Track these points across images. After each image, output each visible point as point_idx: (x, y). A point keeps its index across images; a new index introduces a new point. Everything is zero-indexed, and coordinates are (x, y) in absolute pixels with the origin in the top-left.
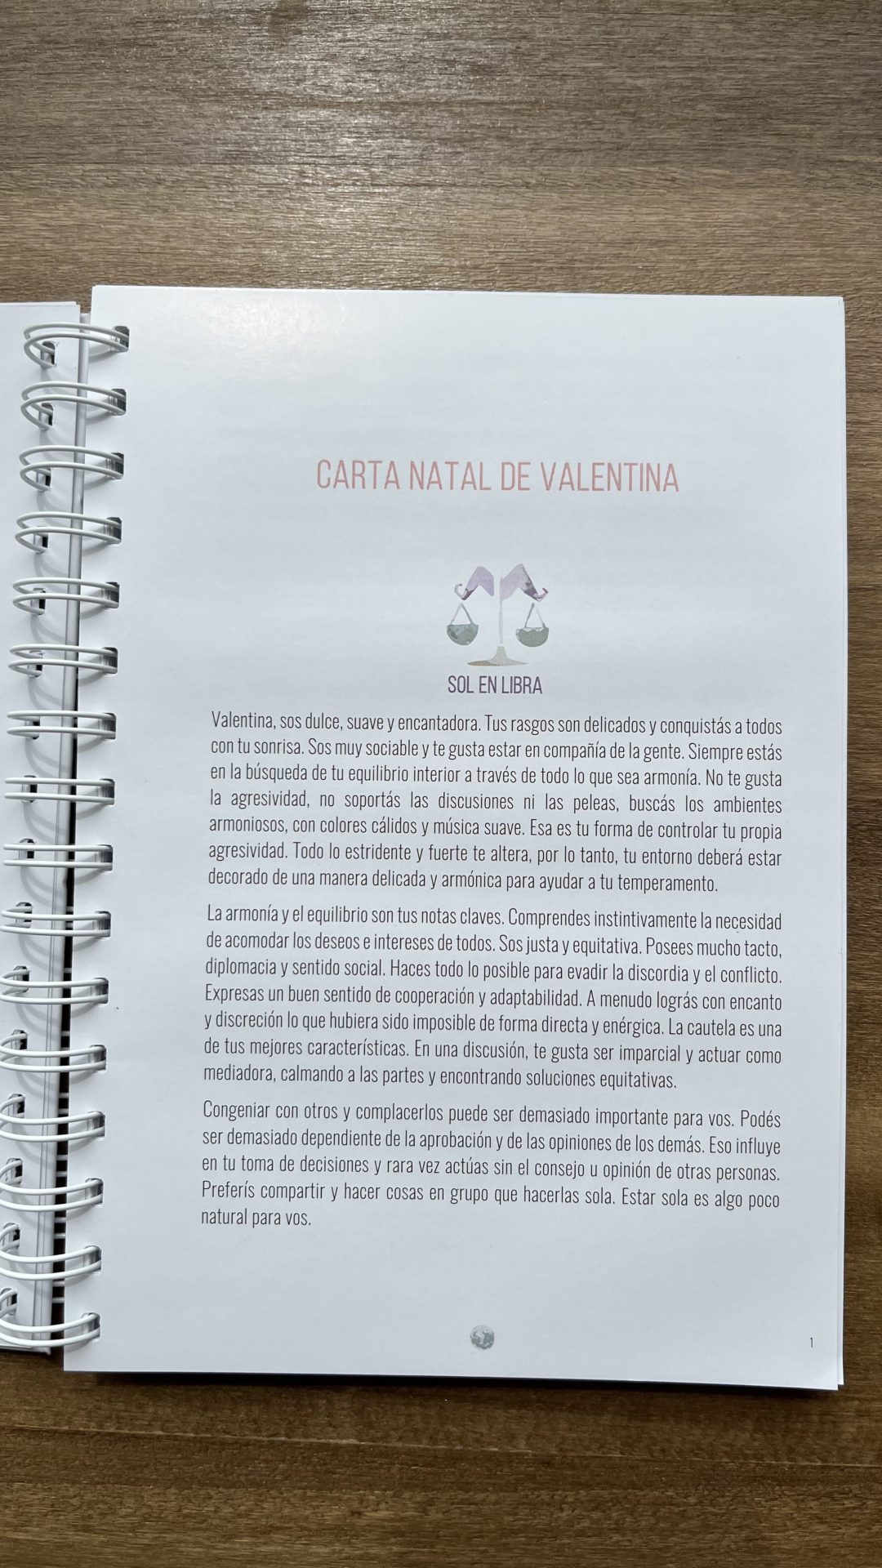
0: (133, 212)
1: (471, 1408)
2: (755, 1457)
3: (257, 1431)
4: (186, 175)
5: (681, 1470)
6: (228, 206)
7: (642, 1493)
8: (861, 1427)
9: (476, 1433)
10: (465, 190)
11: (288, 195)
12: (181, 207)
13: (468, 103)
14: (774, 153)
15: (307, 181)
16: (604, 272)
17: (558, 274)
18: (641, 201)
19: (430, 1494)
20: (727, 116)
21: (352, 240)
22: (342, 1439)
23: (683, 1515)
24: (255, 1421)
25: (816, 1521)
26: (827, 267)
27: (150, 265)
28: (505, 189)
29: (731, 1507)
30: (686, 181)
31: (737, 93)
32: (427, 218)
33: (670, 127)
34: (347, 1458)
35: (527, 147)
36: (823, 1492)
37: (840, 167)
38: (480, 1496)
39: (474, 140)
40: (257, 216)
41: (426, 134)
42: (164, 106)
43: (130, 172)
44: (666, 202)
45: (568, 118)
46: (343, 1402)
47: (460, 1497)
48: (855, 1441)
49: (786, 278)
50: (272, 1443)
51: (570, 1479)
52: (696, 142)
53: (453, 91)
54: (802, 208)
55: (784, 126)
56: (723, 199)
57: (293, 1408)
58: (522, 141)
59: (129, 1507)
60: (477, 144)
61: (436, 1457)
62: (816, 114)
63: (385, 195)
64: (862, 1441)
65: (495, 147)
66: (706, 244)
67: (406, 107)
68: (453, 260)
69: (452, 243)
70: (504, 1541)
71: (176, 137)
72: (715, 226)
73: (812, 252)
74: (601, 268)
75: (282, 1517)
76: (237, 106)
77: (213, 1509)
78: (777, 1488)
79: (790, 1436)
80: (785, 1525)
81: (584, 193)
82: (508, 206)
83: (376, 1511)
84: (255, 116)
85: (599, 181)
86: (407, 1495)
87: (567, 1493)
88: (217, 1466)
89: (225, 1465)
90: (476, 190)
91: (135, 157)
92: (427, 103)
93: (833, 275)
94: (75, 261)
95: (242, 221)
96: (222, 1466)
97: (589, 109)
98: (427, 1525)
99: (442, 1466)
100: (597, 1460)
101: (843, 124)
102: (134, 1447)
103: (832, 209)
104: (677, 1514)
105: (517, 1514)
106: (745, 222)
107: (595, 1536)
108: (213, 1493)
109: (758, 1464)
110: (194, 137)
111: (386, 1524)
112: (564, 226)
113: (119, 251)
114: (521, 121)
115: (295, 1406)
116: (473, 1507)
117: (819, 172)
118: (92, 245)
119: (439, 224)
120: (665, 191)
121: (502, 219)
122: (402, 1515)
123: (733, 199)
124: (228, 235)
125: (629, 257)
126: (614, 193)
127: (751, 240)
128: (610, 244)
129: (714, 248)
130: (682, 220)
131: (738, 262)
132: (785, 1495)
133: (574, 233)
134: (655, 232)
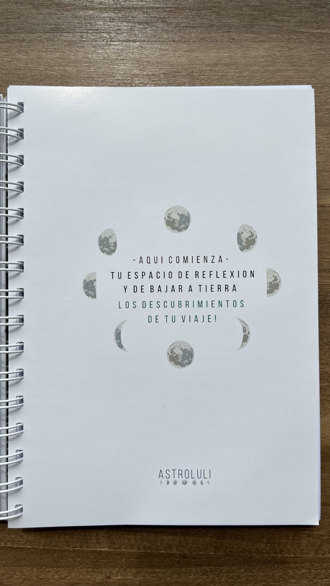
0: (13, 53)
1: (154, 536)
2: (267, 553)
3: (68, 546)
4: (35, 38)
5: (237, 559)
6: (52, 50)
7: (222, 568)
8: (309, 541)
9: (156, 545)
10: (149, 43)
11: (76, 45)
12: (32, 50)
13: (149, 8)
14: (274, 28)
15: (84, 39)
16: (205, 77)
17: (187, 78)
18: (220, 48)
19: (138, 570)
20: (255, 13)
21: (102, 64)
22: (102, 548)
23: (238, 577)
24: (67, 542)
25: (292, 578)
26: (296, 75)
27: (20, 74)
28: (165, 43)
29: (258, 573)
30: (238, 39)
31: (259, 4)
32: (133, 55)
33: (232, 17)
34: (104, 556)
35: (173, 26)
36: (294, 567)
37: (301, 34)
38: (157, 570)
39: (152, 22)
40: (63, 54)
41: (132, 21)
42: (26, 10)
43: (12, 37)
44: (230, 48)
45: (190, 14)
46: (102, 534)
47: (150, 571)
48: (307, 546)
49: (279, 79)
50: (74, 550)
51: (193, 563)
52: (242, 23)
53: (143, 3)
54: (286, 51)
55: (278, 17)
56: (254, 47)
57: (83, 537)
58: (172, 23)
59: (18, 575)
60: (154, 24)
61: (140, 555)
62: (291, 12)
63: (116, 45)
64: (310, 547)
65: (161, 25)
66: (247, 65)
67: (124, 9)
68: (144, 72)
69: (143, 65)
71: (30, 22)
72: (250, 58)
73: (290, 69)
74: (204, 75)
75: (79, 579)
76: (55, 10)
77: (51, 576)
78: (276, 565)
79: (281, 545)
80: (279, 580)
81: (197, 44)
82: (166, 50)
83: (116, 576)
84: (62, 13)
85: (203, 39)
86: (128, 570)
87: (192, 569)
88: (53, 559)
89: (56, 559)
90: (153, 43)
91: (14, 31)
92: (133, 8)
93: (298, 78)
95: (57, 56)
96: (54, 559)
97: (199, 10)
98: (137, 582)
99: (143, 559)
100: (204, 555)
101: (302, 17)
102: (19, 552)
103: (297, 51)
104: (236, 576)
105: (172, 577)
106: (263, 57)
108: (51, 570)
109: (268, 556)
110: (38, 22)
111: (120, 581)
112: (189, 58)
113: (7, 69)
114: (172, 15)
115: (83, 536)
116: (155, 574)
117: (292, 36)
119: (138, 57)
120: (230, 44)
121: (164, 55)
122: (127, 578)
123: (258, 47)
124: (52, 62)
125: (215, 70)
126: (209, 44)
127: (265, 64)
128: (208, 65)
129: (250, 67)
130: (237, 55)
131: (260, 73)
132: (279, 568)
133: (193, 61)
134: (226, 60)
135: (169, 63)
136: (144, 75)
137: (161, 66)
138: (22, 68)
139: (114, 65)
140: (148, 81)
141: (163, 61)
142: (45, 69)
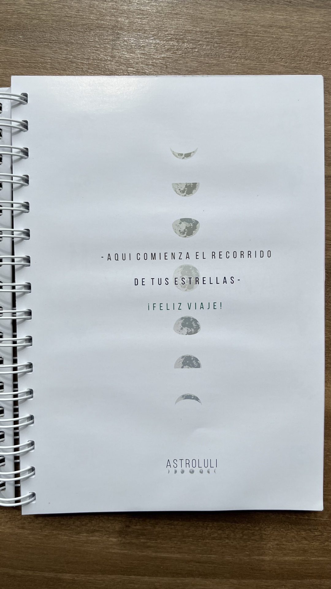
7: (238, 525)
16: (260, 38)
17: (240, 37)
18: (276, 10)
21: (155, 17)
23: (253, 534)
25: (304, 539)
27: (71, 22)
29: (272, 532)
30: (295, 3)
36: (307, 529)
44: (286, 11)
47: (168, 522)
56: (310, 12)
66: (302, 30)
69: (197, 21)
70: (184, 540)
72: (306, 23)
74: (258, 36)
75: (99, 527)
78: (290, 526)
80: (292, 540)
83: (135, 526)
87: (209, 523)
94: (39, 19)
98: (155, 532)
104: (250, 533)
105: (189, 530)
106: (319, 22)
107: (219, 539)
112: (244, 17)
113: (58, 16)
118: (47, 12)
119: (192, 13)
120: (287, 6)
121: (219, 12)
122: (146, 528)
123: (314, 12)
124: (104, 11)
125: (270, 32)
126: (265, 5)
127: (321, 29)
128: (263, 26)
129: (305, 31)
130: (293, 19)
131: (315, 38)
132: (293, 529)
133: (248, 20)
134: (281, 23)
135: (223, 21)
136: (197, 31)
137: (215, 23)
138: (73, 16)
139: (168, 19)
140: (201, 38)
141: (217, 18)
142: (97, 19)
